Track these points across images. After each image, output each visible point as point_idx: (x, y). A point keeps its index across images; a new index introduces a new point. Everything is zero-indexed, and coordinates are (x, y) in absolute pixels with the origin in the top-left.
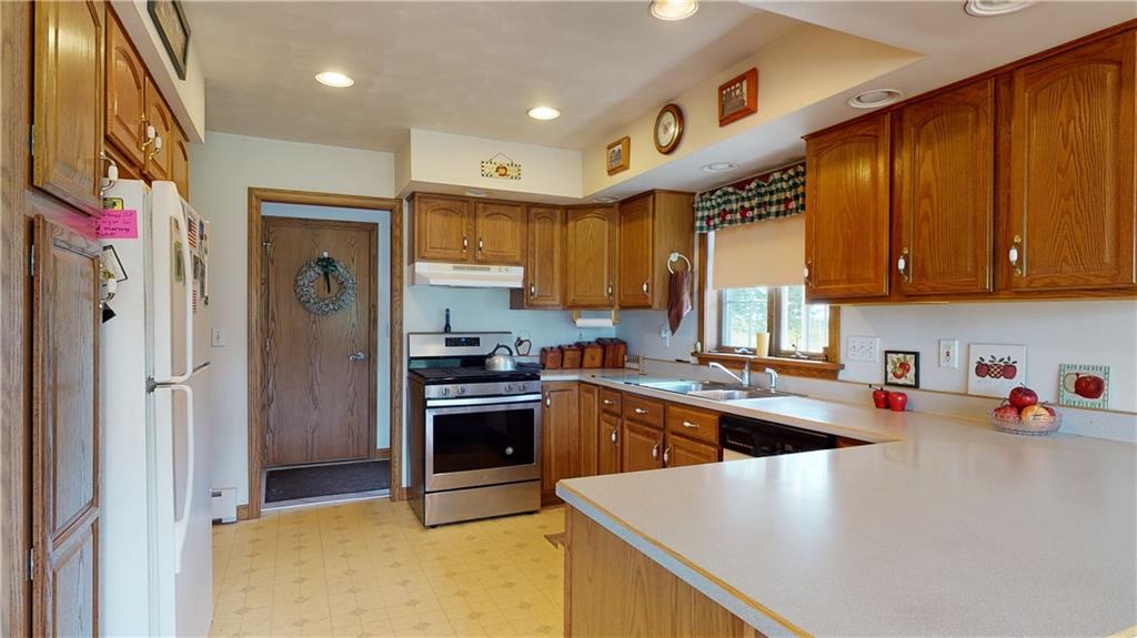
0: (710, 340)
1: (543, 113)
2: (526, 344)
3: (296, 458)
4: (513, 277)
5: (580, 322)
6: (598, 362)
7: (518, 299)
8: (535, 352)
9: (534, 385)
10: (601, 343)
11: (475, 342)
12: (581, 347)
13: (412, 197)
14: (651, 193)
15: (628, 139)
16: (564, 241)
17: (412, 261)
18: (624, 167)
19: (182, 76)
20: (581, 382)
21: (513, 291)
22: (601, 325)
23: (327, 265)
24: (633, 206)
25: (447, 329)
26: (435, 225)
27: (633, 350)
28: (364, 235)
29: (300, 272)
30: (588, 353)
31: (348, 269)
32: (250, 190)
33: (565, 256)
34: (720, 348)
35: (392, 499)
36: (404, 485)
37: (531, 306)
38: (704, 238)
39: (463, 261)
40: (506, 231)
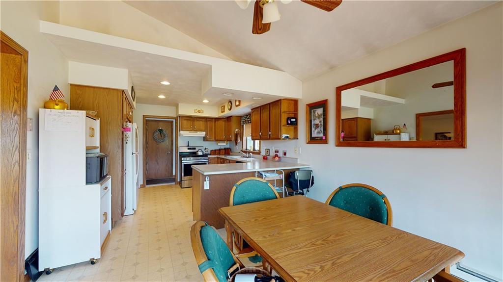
0: (244, 148)
1: (206, 101)
2: (207, 149)
3: (153, 177)
4: (203, 134)
5: (219, 144)
6: (224, 153)
7: (205, 139)
8: (209, 151)
9: (207, 158)
10: (225, 149)
11: (195, 149)
12: (220, 150)
13: (180, 117)
14: (231, 116)
15: (224, 106)
16: (215, 126)
17: (180, 131)
18: (224, 112)
19: (134, 101)
20: (217, 157)
21: (204, 137)
22: (223, 145)
23: (161, 131)
24: (229, 118)
25: (188, 146)
26: (185, 122)
27: (232, 150)
28: (170, 124)
29: (154, 133)
30: (221, 151)
31: (166, 132)
32: (143, 116)
33: (215, 129)
34: (246, 149)
35: (176, 184)
36: (178, 181)
37: (207, 141)
38: (243, 126)
39: (191, 131)
40: (201, 124)
